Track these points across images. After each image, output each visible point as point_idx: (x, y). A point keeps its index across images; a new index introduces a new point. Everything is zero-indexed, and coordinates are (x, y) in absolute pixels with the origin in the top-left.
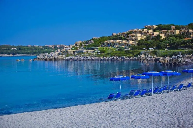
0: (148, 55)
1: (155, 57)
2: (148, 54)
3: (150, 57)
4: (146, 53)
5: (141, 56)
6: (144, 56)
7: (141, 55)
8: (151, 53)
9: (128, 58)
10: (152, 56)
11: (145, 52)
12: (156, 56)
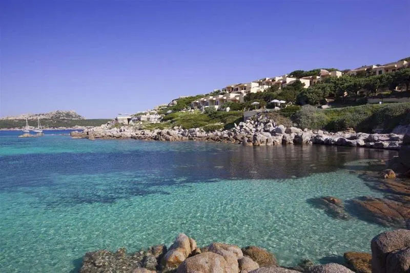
0: (265, 124)
1: (292, 128)
2: (265, 119)
3: (272, 128)
4: (261, 117)
5: (242, 126)
6: (251, 127)
7: (244, 124)
8: (279, 117)
9: (207, 131)
10: (282, 127)
11: (258, 114)
12: (298, 127)
